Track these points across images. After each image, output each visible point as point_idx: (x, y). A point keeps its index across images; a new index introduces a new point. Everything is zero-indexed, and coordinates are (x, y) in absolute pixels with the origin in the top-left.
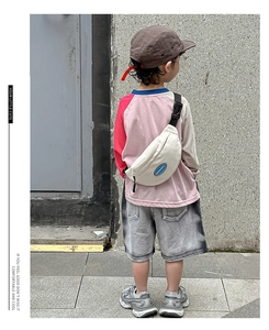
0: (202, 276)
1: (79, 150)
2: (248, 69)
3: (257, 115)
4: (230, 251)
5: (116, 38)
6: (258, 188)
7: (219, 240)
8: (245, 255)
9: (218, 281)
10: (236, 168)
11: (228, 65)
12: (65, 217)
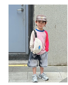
0: (55, 72)
1: (25, 43)
2: (65, 24)
3: (67, 35)
4: (60, 65)
5: (35, 17)
6: (67, 51)
7: (58, 63)
8: (64, 66)
9: (59, 73)
10: (62, 47)
11: (60, 23)
12: (22, 58)
